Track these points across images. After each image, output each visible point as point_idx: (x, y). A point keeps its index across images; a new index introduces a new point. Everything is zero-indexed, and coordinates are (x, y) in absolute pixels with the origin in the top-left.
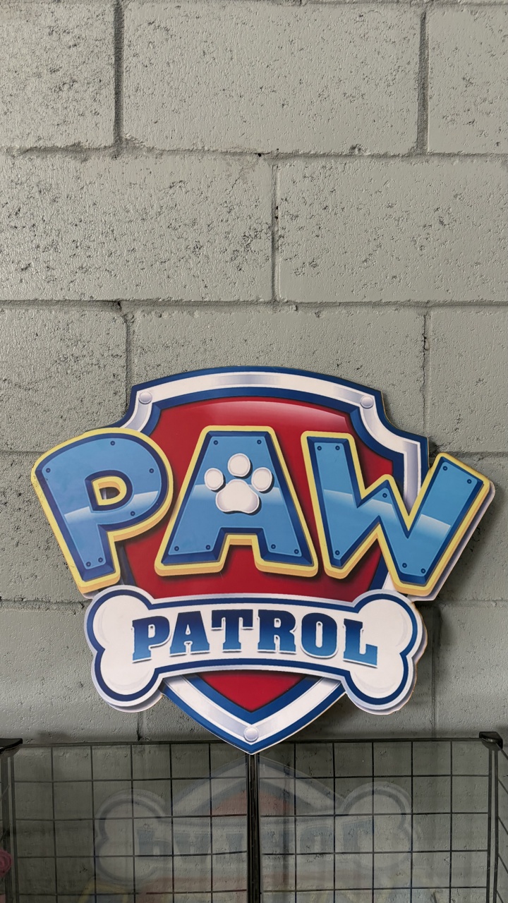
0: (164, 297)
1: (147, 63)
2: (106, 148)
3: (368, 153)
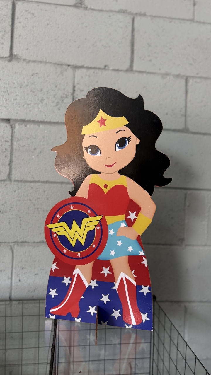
0: (27, 118)
1: (24, 26)
2: (6, 57)
3: (111, 68)
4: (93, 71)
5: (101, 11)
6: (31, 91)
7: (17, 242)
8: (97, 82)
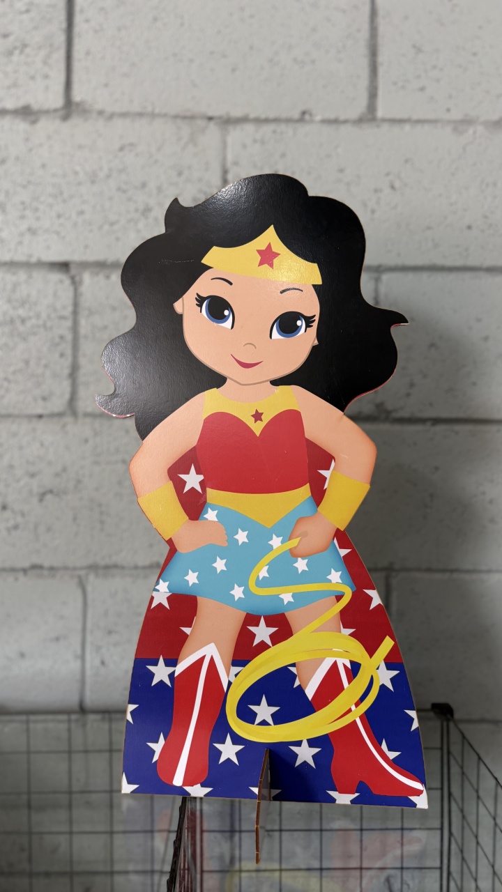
0: (111, 258)
1: (98, 28)
2: (56, 110)
3: (318, 118)
4: (272, 127)
6: (119, 189)
7: (93, 568)
8: (283, 155)
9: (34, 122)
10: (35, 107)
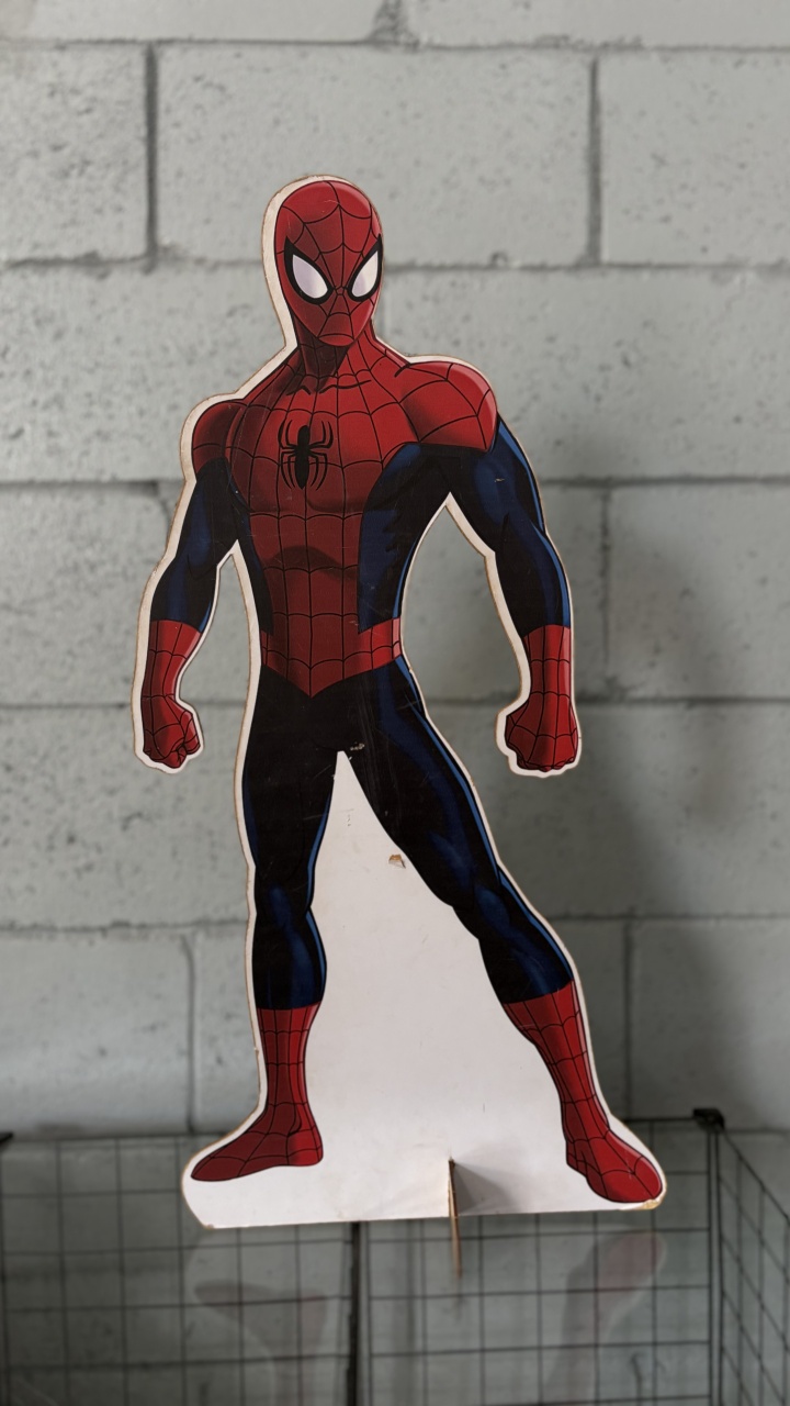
1: (193, 135)
2: (134, 259)
3: (517, 263)
4: (449, 277)
5: (472, 48)
6: (228, 372)
7: (203, 924)
8: (467, 318)
9: (103, 276)
10: (104, 254)
